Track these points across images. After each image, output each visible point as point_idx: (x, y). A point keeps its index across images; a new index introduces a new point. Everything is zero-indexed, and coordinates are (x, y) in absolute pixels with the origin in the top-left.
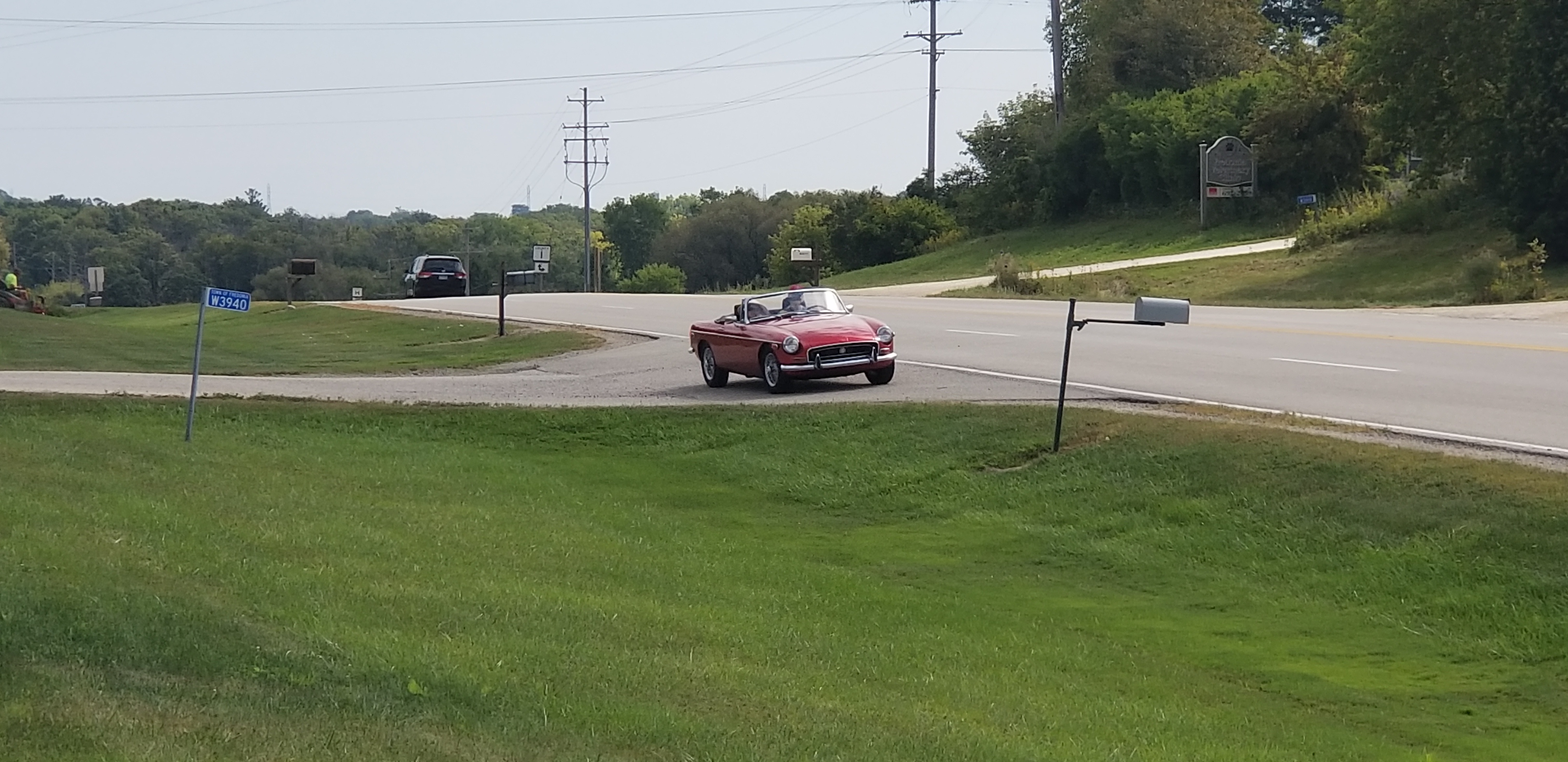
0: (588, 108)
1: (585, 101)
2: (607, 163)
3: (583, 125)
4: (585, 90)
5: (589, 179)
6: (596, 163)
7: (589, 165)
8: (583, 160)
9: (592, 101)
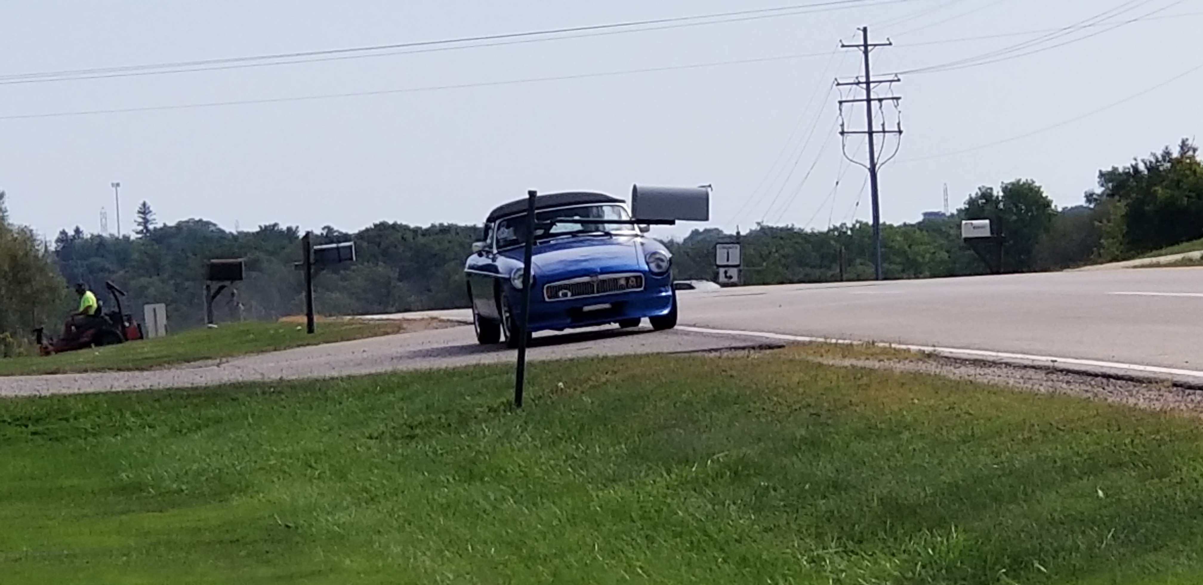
0: (870, 55)
1: (866, 45)
2: (900, 132)
3: (863, 80)
4: (865, 30)
5: (876, 156)
6: (884, 132)
7: (874, 135)
8: (866, 129)
9: (875, 45)
